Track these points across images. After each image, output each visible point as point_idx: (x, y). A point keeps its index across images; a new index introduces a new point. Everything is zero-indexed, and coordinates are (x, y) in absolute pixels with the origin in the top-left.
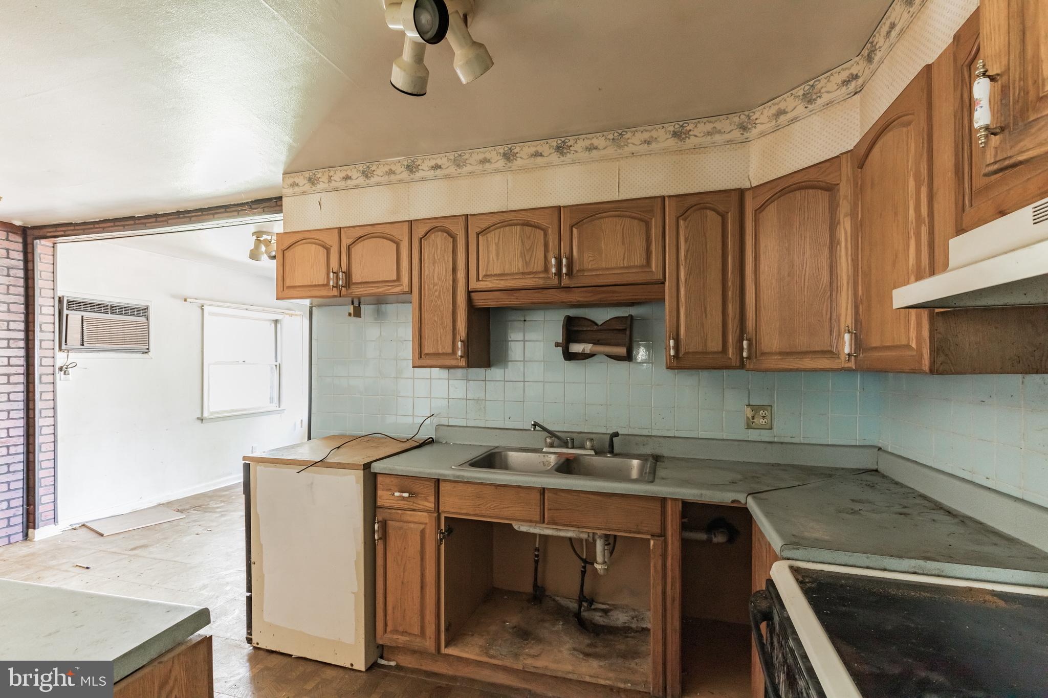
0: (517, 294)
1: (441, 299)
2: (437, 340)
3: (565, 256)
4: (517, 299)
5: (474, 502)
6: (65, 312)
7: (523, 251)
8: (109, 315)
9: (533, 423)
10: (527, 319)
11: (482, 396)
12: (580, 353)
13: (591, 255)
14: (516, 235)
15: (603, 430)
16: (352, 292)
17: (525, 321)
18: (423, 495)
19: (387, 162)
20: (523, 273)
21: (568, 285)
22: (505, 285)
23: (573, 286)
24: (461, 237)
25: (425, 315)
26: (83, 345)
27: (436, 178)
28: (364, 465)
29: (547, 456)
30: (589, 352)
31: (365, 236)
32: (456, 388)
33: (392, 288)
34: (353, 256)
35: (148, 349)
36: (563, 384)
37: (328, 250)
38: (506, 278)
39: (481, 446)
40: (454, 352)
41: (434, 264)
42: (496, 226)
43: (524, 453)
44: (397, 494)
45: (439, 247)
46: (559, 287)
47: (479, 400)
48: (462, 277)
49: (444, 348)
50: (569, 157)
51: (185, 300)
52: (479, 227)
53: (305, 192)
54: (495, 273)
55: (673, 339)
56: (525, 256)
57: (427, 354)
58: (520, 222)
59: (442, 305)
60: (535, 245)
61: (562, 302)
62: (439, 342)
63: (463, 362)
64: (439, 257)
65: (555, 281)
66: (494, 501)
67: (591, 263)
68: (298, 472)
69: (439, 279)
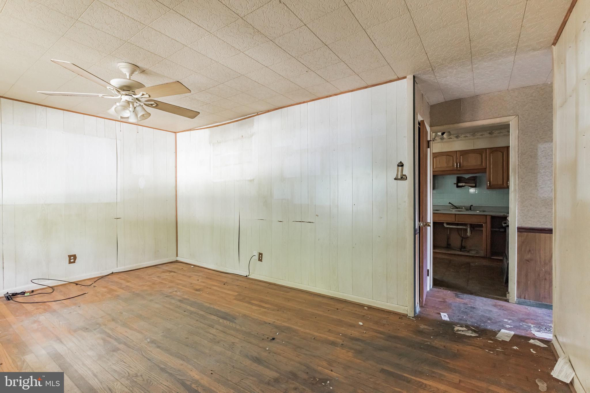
3: (459, 163)
7: (446, 162)
12: (461, 186)
15: (468, 205)
20: (446, 167)
23: (461, 169)
30: (464, 185)
38: (441, 168)
50: (459, 139)
55: (489, 182)
60: (450, 160)
61: (456, 173)
65: (456, 168)
67: (466, 164)
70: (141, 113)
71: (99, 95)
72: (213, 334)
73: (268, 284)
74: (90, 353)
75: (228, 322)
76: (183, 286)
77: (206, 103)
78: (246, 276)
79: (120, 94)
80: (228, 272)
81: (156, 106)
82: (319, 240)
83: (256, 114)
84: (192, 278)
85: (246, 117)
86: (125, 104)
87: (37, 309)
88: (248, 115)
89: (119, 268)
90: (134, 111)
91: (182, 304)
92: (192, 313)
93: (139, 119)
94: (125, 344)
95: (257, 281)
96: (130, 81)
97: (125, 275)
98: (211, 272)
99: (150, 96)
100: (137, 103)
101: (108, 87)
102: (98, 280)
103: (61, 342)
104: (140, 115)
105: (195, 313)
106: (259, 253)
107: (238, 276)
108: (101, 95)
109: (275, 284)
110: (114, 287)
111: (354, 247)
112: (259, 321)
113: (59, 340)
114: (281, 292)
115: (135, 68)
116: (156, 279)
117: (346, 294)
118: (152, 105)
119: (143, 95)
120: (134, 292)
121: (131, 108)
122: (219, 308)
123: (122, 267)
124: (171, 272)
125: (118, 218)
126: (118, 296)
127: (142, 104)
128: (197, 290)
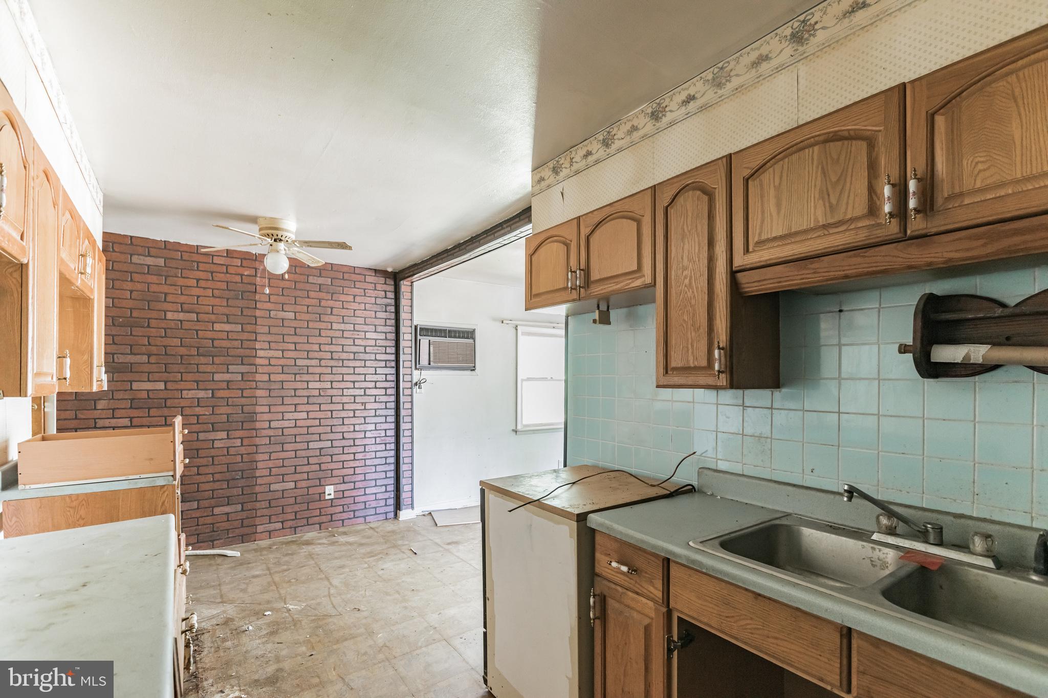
0: (816, 265)
1: (692, 289)
2: (687, 348)
3: (915, 175)
4: (814, 273)
5: (719, 609)
6: (419, 337)
7: (825, 189)
8: (448, 339)
9: (846, 487)
10: (844, 308)
11: (766, 431)
12: (957, 364)
13: (982, 159)
14: (813, 164)
15: (1022, 520)
16: (590, 293)
17: (841, 311)
18: (647, 575)
19: (628, 118)
21: (923, 232)
22: (791, 253)
23: (934, 230)
24: (720, 192)
25: (673, 313)
26: (430, 364)
27: (688, 115)
28: (578, 515)
29: (880, 550)
30: (980, 361)
31: (604, 220)
32: (728, 418)
33: (633, 282)
34: (591, 248)
35: (474, 367)
36: (921, 421)
37: (567, 245)
38: (793, 240)
39: (762, 507)
40: (710, 365)
41: (683, 240)
42: (777, 158)
43: (833, 536)
44: (614, 564)
45: (690, 214)
46: (904, 239)
47: (761, 437)
48: (722, 252)
49: (697, 358)
51: (502, 322)
52: (748, 168)
53: (549, 185)
54: (774, 235)
56: (829, 195)
57: (674, 369)
58: (821, 138)
59: (694, 296)
60: (850, 170)
61: (910, 267)
62: (690, 351)
63: (723, 380)
64: (690, 228)
65: (893, 228)
66: (751, 619)
67: (981, 175)
68: (510, 511)
69: (689, 260)
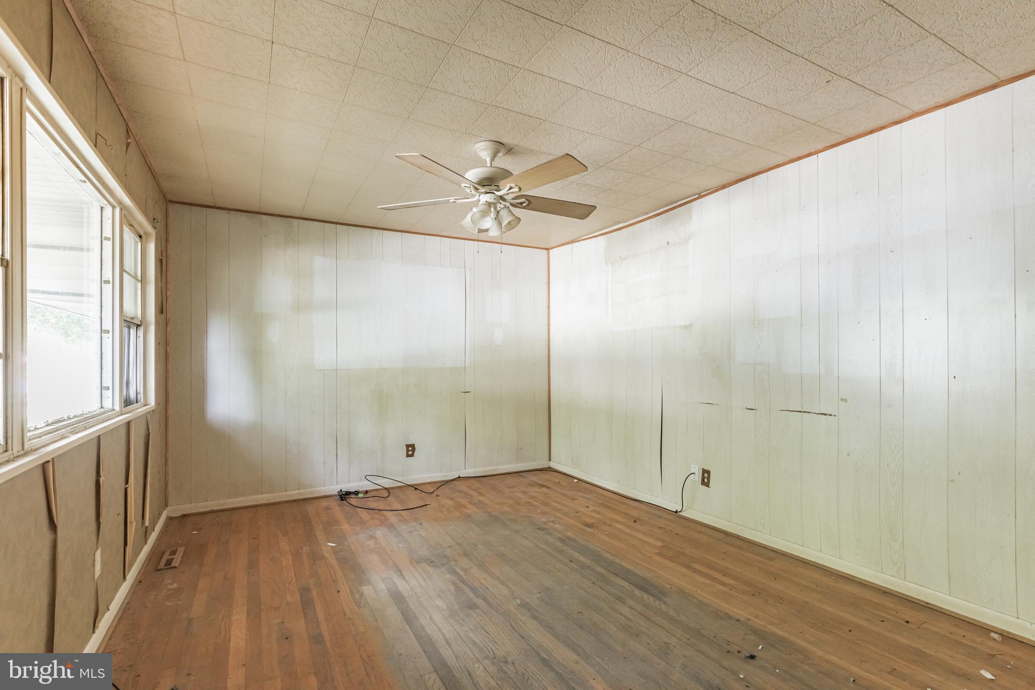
70: (506, 219)
71: (449, 200)
72: (625, 617)
73: (724, 535)
74: (439, 603)
75: (651, 599)
76: (564, 514)
77: (604, 188)
78: (676, 512)
79: (478, 192)
80: (641, 500)
81: (528, 205)
82: (848, 455)
83: (697, 196)
84: (578, 501)
85: (676, 204)
86: (485, 207)
87: (372, 519)
88: (680, 201)
89: (467, 471)
90: (496, 218)
91: (565, 547)
92: (583, 566)
93: (504, 230)
94: (485, 599)
95: (700, 524)
96: (491, 169)
97: (476, 484)
98: (608, 495)
99: (520, 189)
100: (501, 203)
101: (463, 185)
102: (441, 486)
103: (402, 575)
104: (505, 223)
105: (589, 568)
106: (703, 469)
107: (658, 510)
108: (452, 199)
109: (738, 536)
110: (464, 501)
111: (952, 481)
112: (714, 610)
113: (399, 572)
114: (757, 557)
115: (500, 147)
116: (520, 495)
117: (930, 591)
118: (521, 203)
119: (510, 189)
120: (490, 513)
121: (493, 215)
122: (631, 568)
123: (471, 470)
124: (542, 486)
125: (466, 392)
126: (469, 516)
127: (508, 204)
128: (587, 525)
